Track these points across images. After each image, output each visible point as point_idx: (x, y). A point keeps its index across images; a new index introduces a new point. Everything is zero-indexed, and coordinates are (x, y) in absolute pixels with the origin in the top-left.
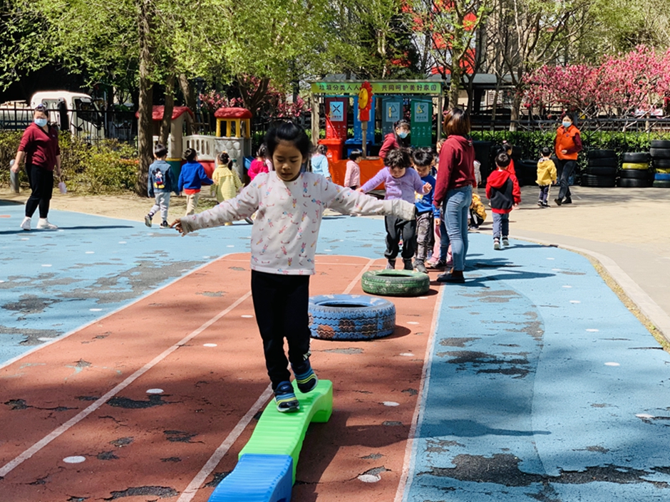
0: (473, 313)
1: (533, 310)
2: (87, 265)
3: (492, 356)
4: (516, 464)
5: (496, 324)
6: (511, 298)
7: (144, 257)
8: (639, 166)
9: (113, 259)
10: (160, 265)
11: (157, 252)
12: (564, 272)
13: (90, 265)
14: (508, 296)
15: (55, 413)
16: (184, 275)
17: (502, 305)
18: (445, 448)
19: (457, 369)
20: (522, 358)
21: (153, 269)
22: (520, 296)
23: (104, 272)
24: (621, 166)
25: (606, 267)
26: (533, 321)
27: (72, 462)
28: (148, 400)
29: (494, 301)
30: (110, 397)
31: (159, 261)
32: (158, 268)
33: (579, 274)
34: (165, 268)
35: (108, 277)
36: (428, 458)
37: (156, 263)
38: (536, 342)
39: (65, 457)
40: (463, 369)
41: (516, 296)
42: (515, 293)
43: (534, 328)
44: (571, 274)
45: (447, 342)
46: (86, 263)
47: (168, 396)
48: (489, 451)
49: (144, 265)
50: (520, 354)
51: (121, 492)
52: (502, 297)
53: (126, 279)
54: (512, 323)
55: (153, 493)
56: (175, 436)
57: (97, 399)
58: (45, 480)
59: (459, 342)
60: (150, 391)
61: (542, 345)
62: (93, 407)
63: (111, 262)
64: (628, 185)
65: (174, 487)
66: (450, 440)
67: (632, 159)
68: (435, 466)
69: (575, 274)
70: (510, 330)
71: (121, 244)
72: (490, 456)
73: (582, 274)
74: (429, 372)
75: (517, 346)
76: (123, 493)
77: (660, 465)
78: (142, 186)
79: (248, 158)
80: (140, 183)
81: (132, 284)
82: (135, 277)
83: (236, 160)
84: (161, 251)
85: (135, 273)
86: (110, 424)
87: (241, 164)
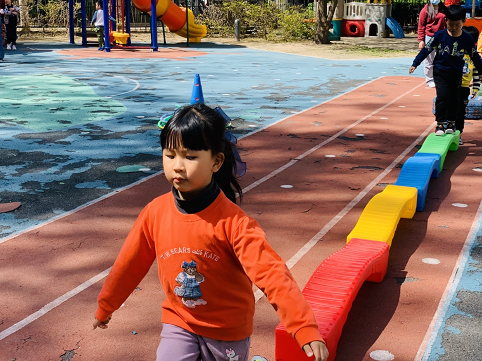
7: (332, 77)
9: (314, 78)
10: (343, 81)
11: (338, 74)
13: (302, 80)
15: (313, 140)
16: (359, 87)
21: (339, 83)
23: (312, 84)
27: (330, 157)
28: (358, 138)
30: (338, 136)
31: (342, 79)
32: (342, 83)
34: (346, 83)
35: (315, 86)
37: (340, 80)
39: (326, 155)
46: (299, 79)
47: (367, 137)
49: (333, 81)
51: (357, 167)
53: (325, 87)
55: (371, 169)
56: (375, 151)
57: (331, 136)
58: (320, 162)
60: (357, 135)
62: (331, 139)
65: (381, 167)
71: (315, 70)
78: (319, 36)
79: (389, 18)
80: (317, 34)
81: (330, 90)
82: (330, 87)
83: (380, 20)
84: (341, 74)
85: (329, 85)
86: (342, 145)
87: (384, 23)
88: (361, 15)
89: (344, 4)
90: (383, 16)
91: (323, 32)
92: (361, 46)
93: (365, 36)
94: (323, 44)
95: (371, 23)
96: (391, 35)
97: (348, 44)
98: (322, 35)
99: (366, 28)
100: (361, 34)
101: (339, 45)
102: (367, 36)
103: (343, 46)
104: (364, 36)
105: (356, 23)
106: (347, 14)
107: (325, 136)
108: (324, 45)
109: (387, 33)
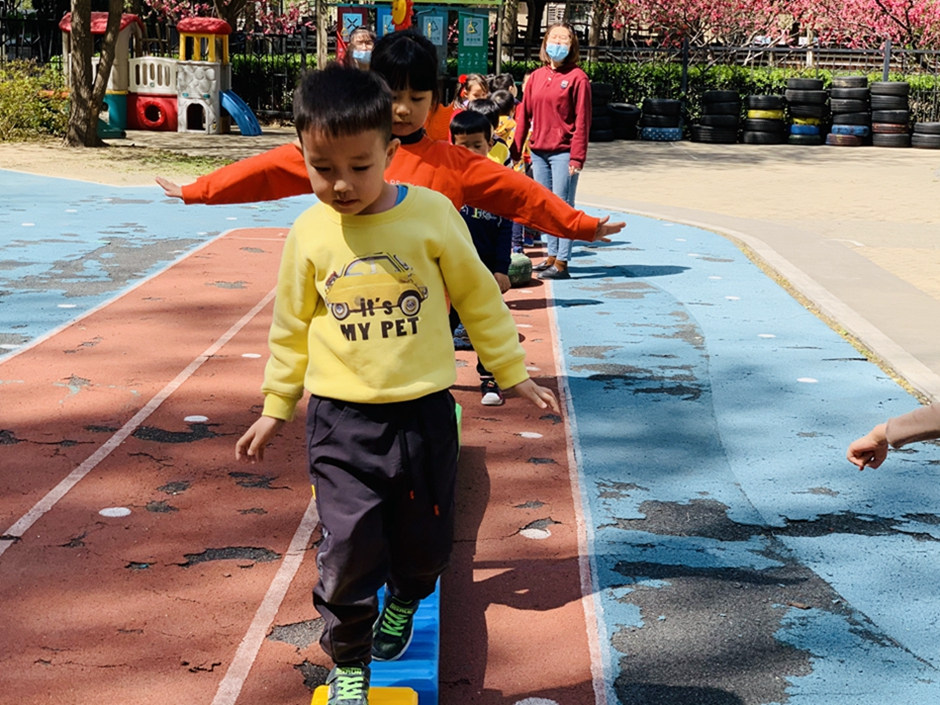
0: (601, 313)
1: (680, 309)
2: (30, 242)
3: (646, 371)
4: (723, 512)
5: (638, 328)
6: (646, 293)
7: (111, 233)
8: (770, 114)
9: (66, 235)
10: (139, 244)
12: (705, 259)
13: (35, 242)
14: (641, 291)
15: (63, 449)
16: (179, 259)
17: (637, 302)
18: (624, 492)
19: (605, 388)
20: (687, 373)
21: (130, 249)
22: (656, 290)
23: (60, 253)
24: (746, 113)
25: (758, 251)
26: (684, 323)
27: (113, 515)
28: (191, 431)
29: (624, 297)
30: (134, 426)
31: (136, 239)
32: (136, 248)
33: (725, 261)
34: (146, 248)
35: (68, 259)
36: (606, 506)
37: (132, 241)
38: (699, 352)
39: (101, 509)
40: (614, 388)
41: (651, 290)
42: (649, 286)
43: (690, 334)
44: (715, 260)
45: (577, 351)
46: (28, 239)
47: (217, 425)
48: (683, 495)
49: (114, 243)
50: (682, 368)
51: (198, 555)
52: (632, 291)
53: (95, 263)
54: (657, 326)
55: (243, 556)
56: (246, 480)
57: (117, 430)
58: (83, 540)
59: (595, 351)
60: (189, 419)
61: (707, 356)
62: (115, 441)
63: (66, 238)
64: (755, 141)
65: (272, 548)
66: (628, 482)
67: (761, 104)
68: (618, 516)
69: (720, 260)
70: (658, 336)
71: (70, 213)
72: (686, 502)
73: (730, 261)
74: (568, 391)
75: (674, 356)
76: (201, 556)
77: (913, 512)
78: (77, 129)
79: (227, 92)
80: (73, 124)
81: (107, 270)
82: (108, 261)
83: (209, 96)
84: (134, 225)
85: (105, 255)
86: (149, 464)
87: (217, 102)
88: (168, 84)
89: (130, 60)
90: (213, 87)
91: (86, 121)
92: (173, 151)
93: (180, 130)
94: (86, 146)
95: (189, 102)
96: (234, 128)
97: (143, 147)
98: (84, 127)
99: (179, 113)
100: (170, 125)
101: (123, 150)
102: (182, 128)
103: (133, 151)
104: (176, 131)
105: (158, 100)
106: (138, 82)
107: (98, 429)
108: (88, 149)
109: (225, 123)
